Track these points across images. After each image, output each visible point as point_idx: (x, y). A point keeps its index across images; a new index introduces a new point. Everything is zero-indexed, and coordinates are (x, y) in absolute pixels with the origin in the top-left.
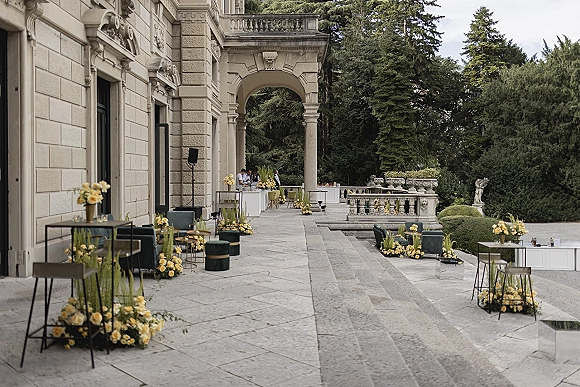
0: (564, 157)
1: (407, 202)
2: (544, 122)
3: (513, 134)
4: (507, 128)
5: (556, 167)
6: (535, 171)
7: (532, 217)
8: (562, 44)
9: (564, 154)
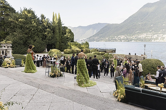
0: (28, 38)
1: (3, 51)
2: (23, 29)
3: (15, 32)
4: (13, 30)
5: (26, 41)
6: (21, 42)
7: (22, 53)
8: (25, 9)
9: (28, 37)
